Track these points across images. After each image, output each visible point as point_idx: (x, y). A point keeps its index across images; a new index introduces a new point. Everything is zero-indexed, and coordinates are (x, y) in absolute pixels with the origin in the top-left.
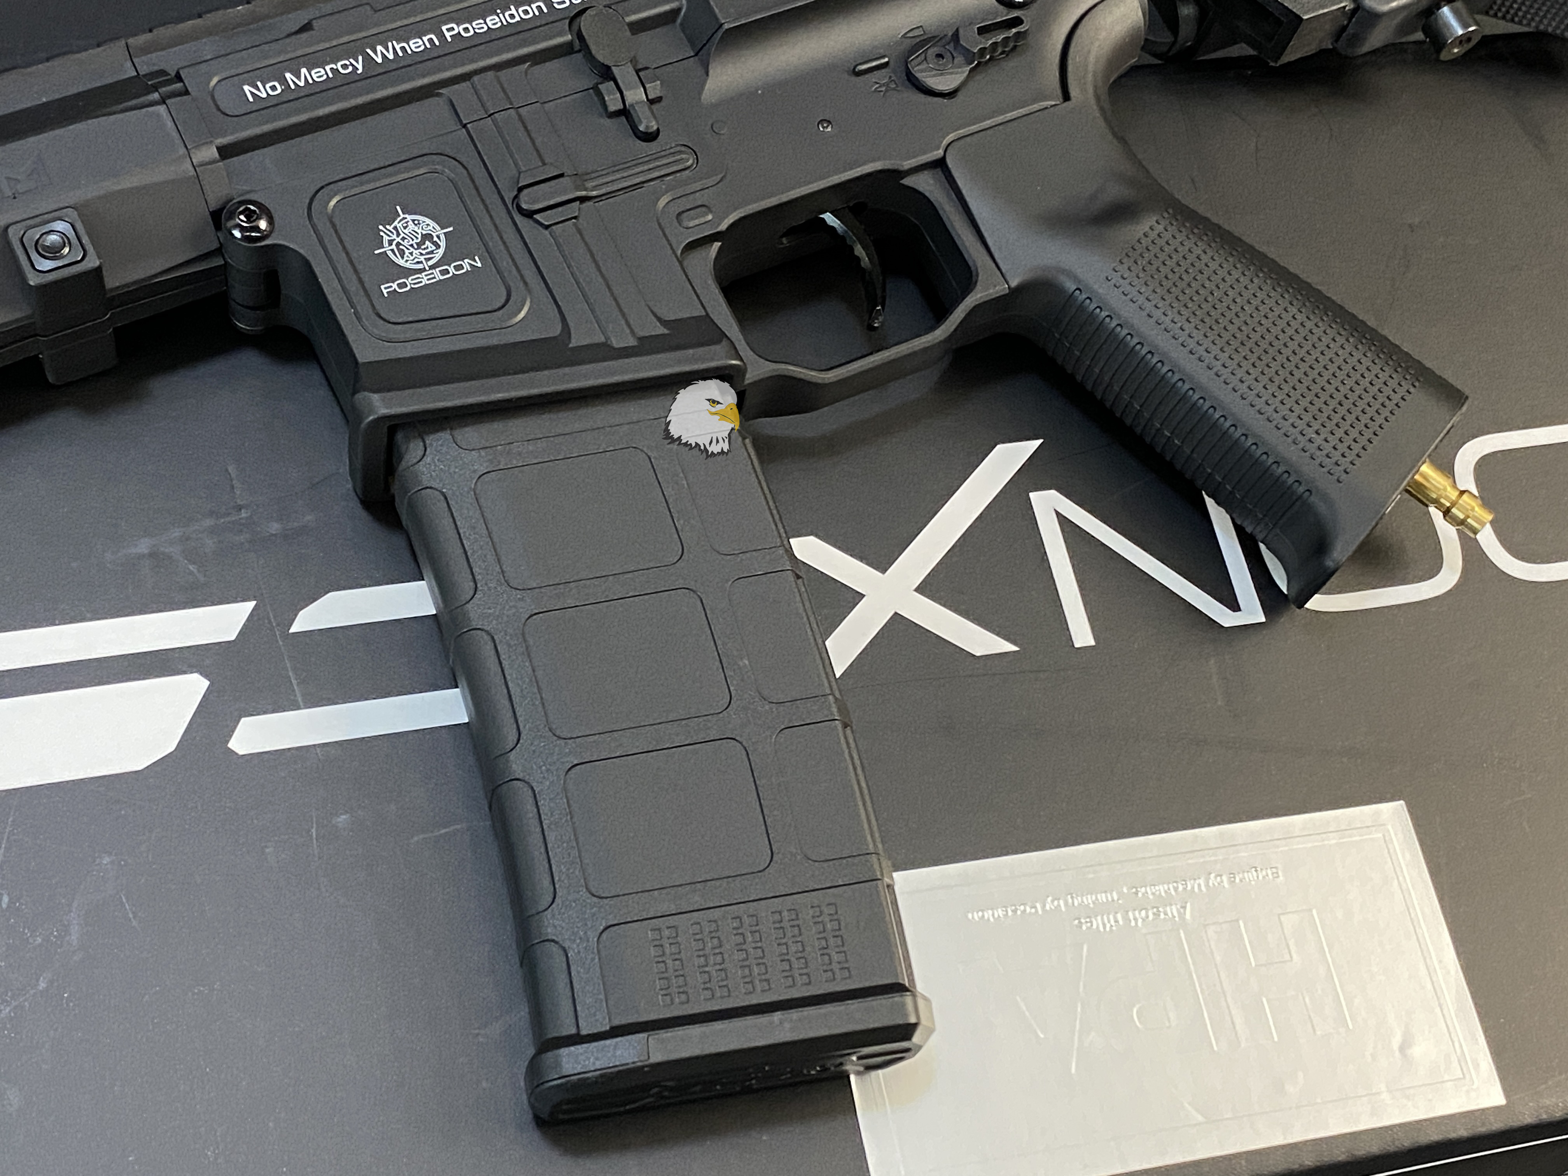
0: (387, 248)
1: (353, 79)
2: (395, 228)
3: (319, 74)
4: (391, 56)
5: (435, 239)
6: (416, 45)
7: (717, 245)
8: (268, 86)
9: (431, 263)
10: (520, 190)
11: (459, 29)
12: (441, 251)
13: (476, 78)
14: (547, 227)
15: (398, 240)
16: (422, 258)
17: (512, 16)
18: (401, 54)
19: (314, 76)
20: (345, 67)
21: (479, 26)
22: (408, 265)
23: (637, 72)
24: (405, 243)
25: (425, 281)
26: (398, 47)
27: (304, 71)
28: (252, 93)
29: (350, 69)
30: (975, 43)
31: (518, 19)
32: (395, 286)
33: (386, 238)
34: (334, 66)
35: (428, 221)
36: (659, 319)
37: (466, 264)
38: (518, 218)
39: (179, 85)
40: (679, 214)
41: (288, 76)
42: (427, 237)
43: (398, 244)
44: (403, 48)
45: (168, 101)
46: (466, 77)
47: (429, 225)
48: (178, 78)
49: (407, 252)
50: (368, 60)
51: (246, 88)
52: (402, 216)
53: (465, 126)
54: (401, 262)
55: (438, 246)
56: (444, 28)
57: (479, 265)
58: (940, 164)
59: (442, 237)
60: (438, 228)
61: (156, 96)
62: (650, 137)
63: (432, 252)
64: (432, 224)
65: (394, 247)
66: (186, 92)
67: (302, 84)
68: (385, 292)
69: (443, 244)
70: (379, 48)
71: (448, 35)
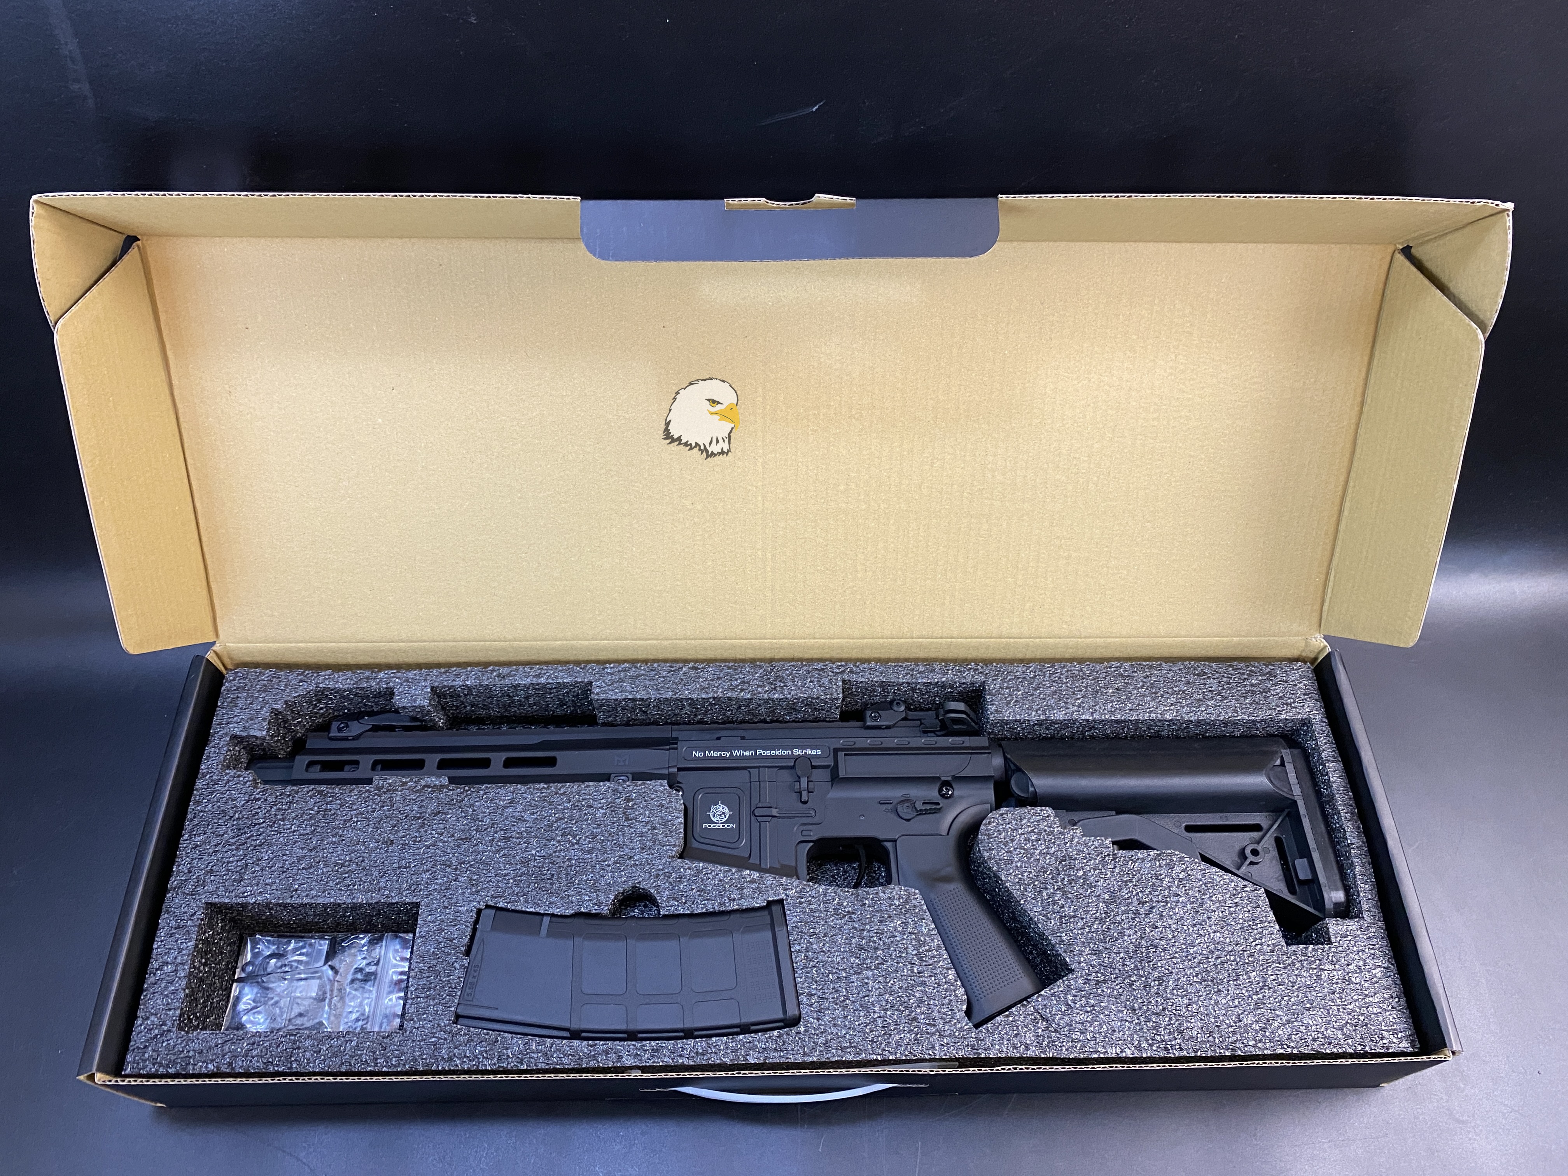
0: (711, 813)
1: (725, 759)
3: (716, 754)
11: (762, 752)
21: (768, 753)
32: (707, 825)
37: (731, 825)
42: (724, 813)
46: (759, 767)
47: (726, 810)
48: (676, 744)
51: (694, 752)
54: (713, 818)
66: (676, 749)
71: (758, 753)
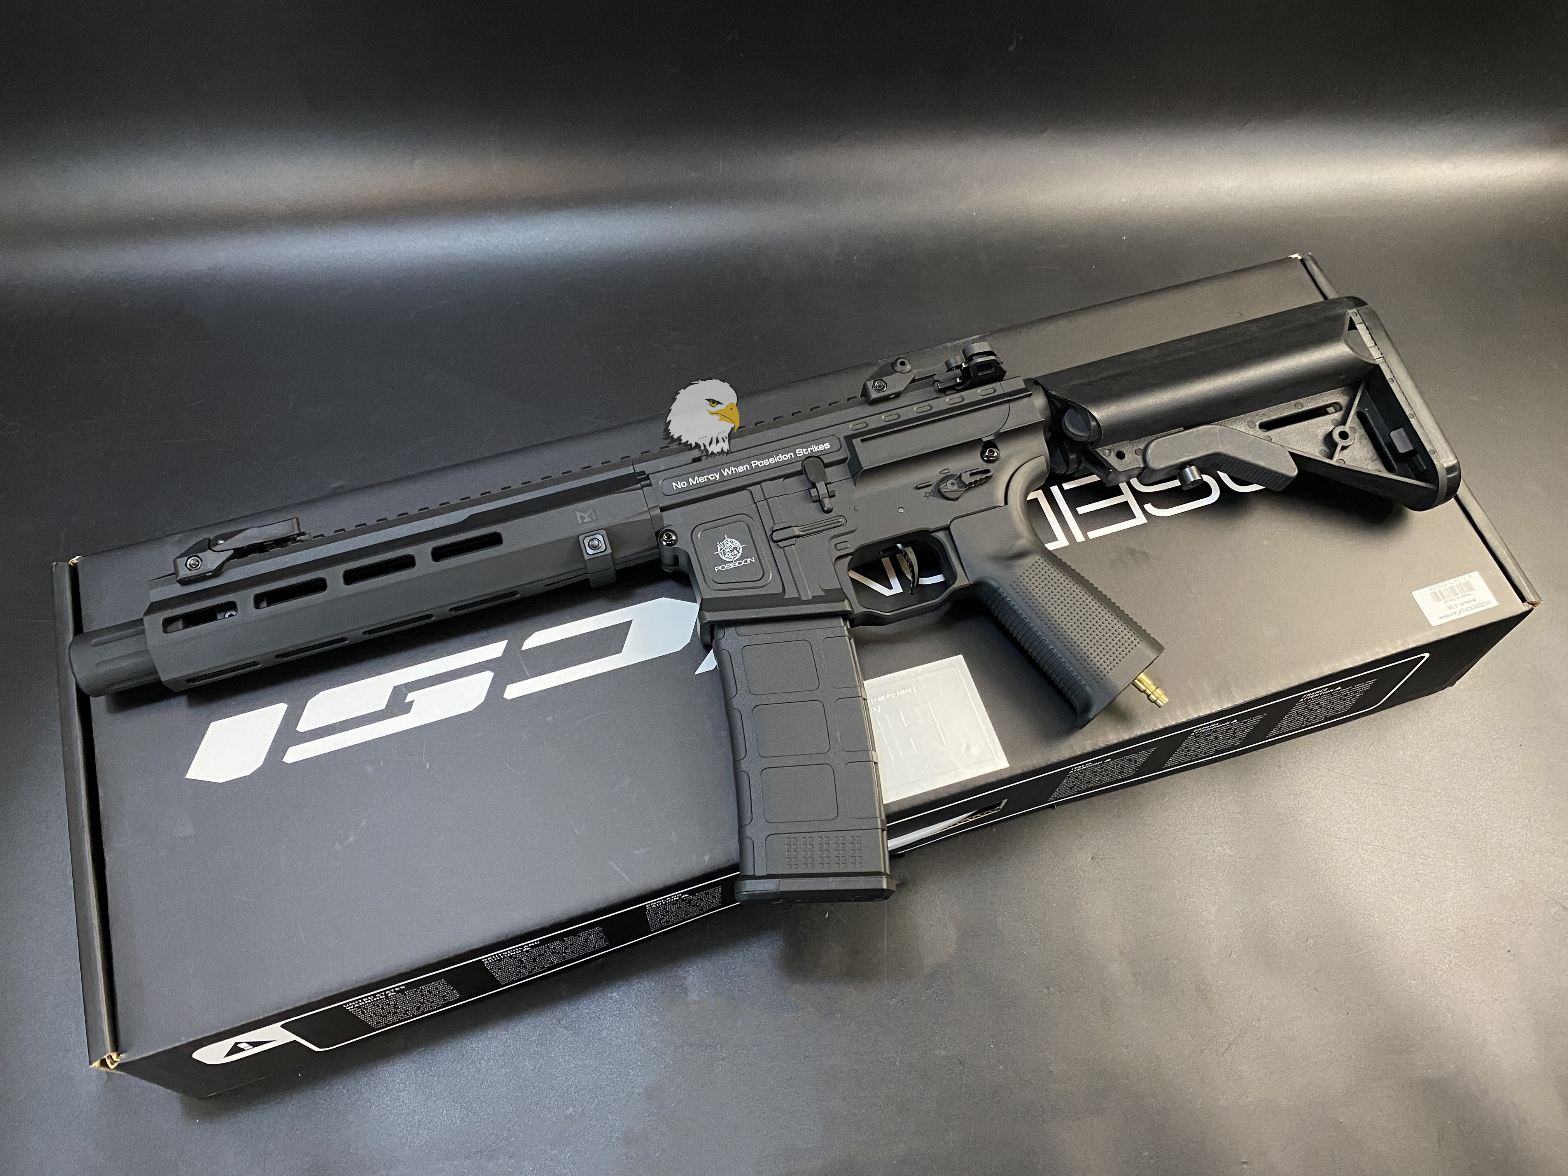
2: (723, 544)
4: (730, 473)
5: (738, 549)
6: (741, 469)
7: (850, 557)
8: (682, 483)
9: (735, 559)
10: (774, 531)
12: (740, 554)
13: (762, 484)
14: (782, 548)
15: (724, 549)
16: (732, 557)
17: (780, 459)
18: (734, 472)
19: (700, 480)
20: (712, 477)
22: (726, 559)
23: (826, 485)
24: (727, 550)
25: (732, 567)
26: (733, 469)
27: (696, 478)
28: (676, 486)
29: (714, 478)
30: (967, 479)
31: (782, 460)
33: (719, 548)
34: (708, 476)
35: (737, 542)
36: (822, 589)
38: (772, 544)
39: (648, 481)
40: (836, 544)
41: (690, 479)
43: (724, 551)
44: (735, 470)
45: (644, 489)
49: (727, 554)
50: (721, 474)
52: (727, 539)
53: (755, 503)
55: (739, 553)
56: (752, 462)
57: (754, 561)
58: (947, 528)
59: (741, 549)
60: (740, 545)
61: (639, 485)
62: (829, 511)
63: (736, 555)
64: (738, 543)
65: (722, 551)
67: (695, 483)
68: (716, 570)
69: (741, 552)
70: (726, 470)
